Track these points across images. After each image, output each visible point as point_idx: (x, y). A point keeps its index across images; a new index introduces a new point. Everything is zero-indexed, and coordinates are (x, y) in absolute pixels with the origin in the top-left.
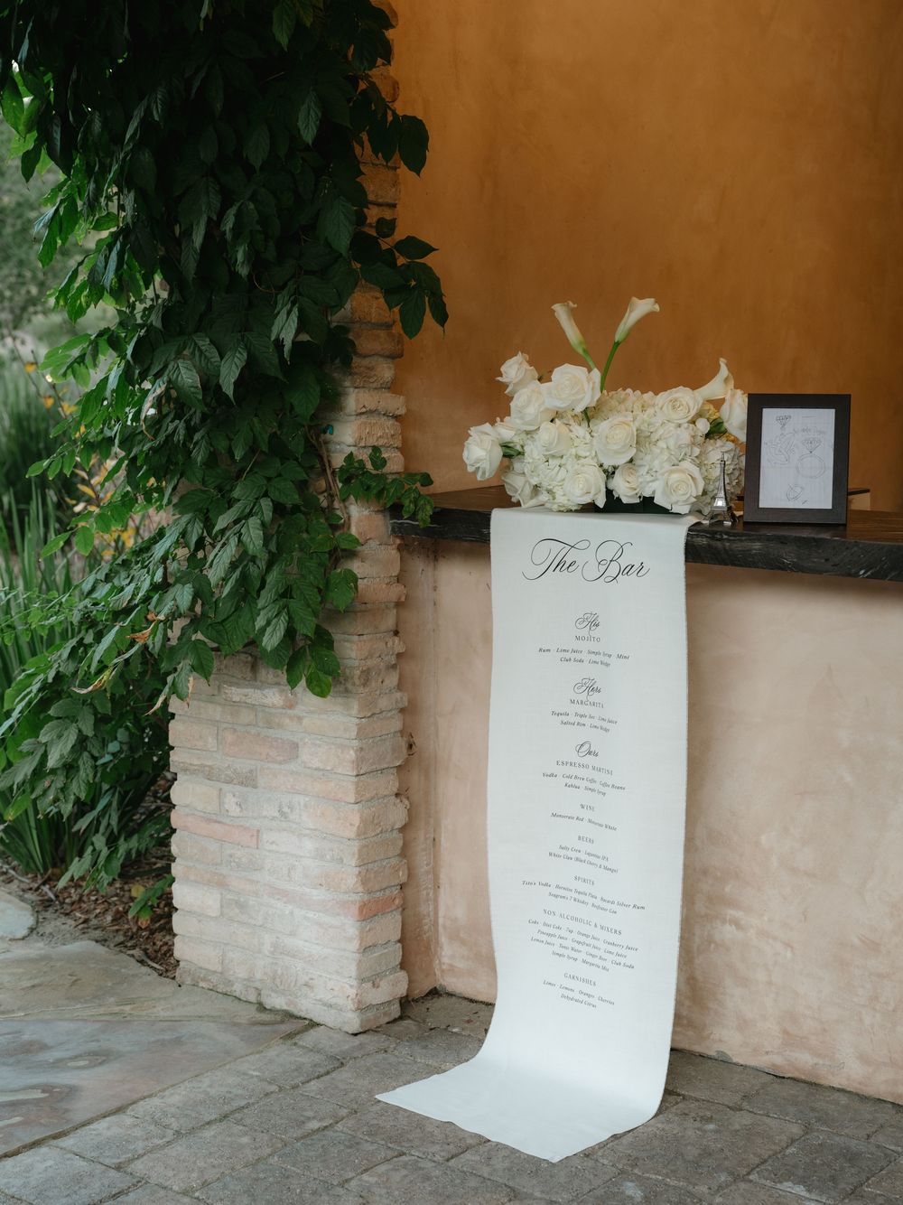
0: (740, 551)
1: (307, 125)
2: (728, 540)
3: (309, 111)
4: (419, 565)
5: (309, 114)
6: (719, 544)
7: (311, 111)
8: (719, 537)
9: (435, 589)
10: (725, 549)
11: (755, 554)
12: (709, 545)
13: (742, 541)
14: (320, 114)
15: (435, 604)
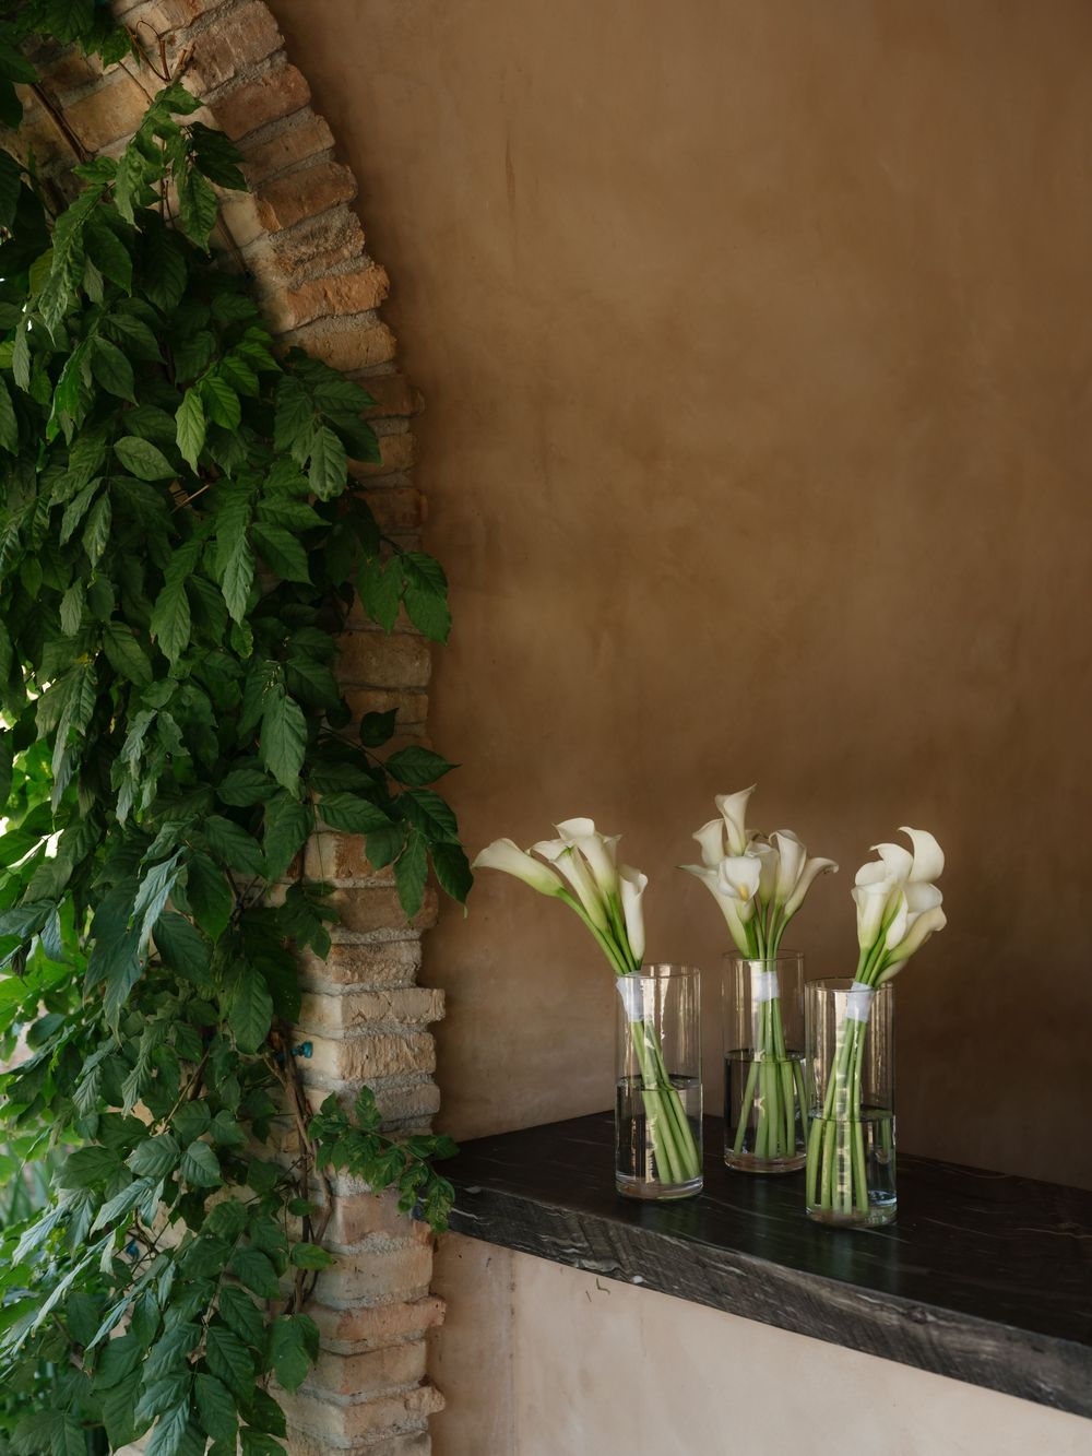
0: (957, 1351)
1: (235, 592)
2: (938, 1327)
3: (237, 570)
4: (480, 1255)
5: (236, 574)
6: (919, 1330)
7: (240, 569)
8: (919, 1316)
9: (513, 1287)
10: (931, 1342)
11: (986, 1363)
12: (902, 1328)
13: (960, 1331)
14: (251, 575)
15: (513, 1313)
